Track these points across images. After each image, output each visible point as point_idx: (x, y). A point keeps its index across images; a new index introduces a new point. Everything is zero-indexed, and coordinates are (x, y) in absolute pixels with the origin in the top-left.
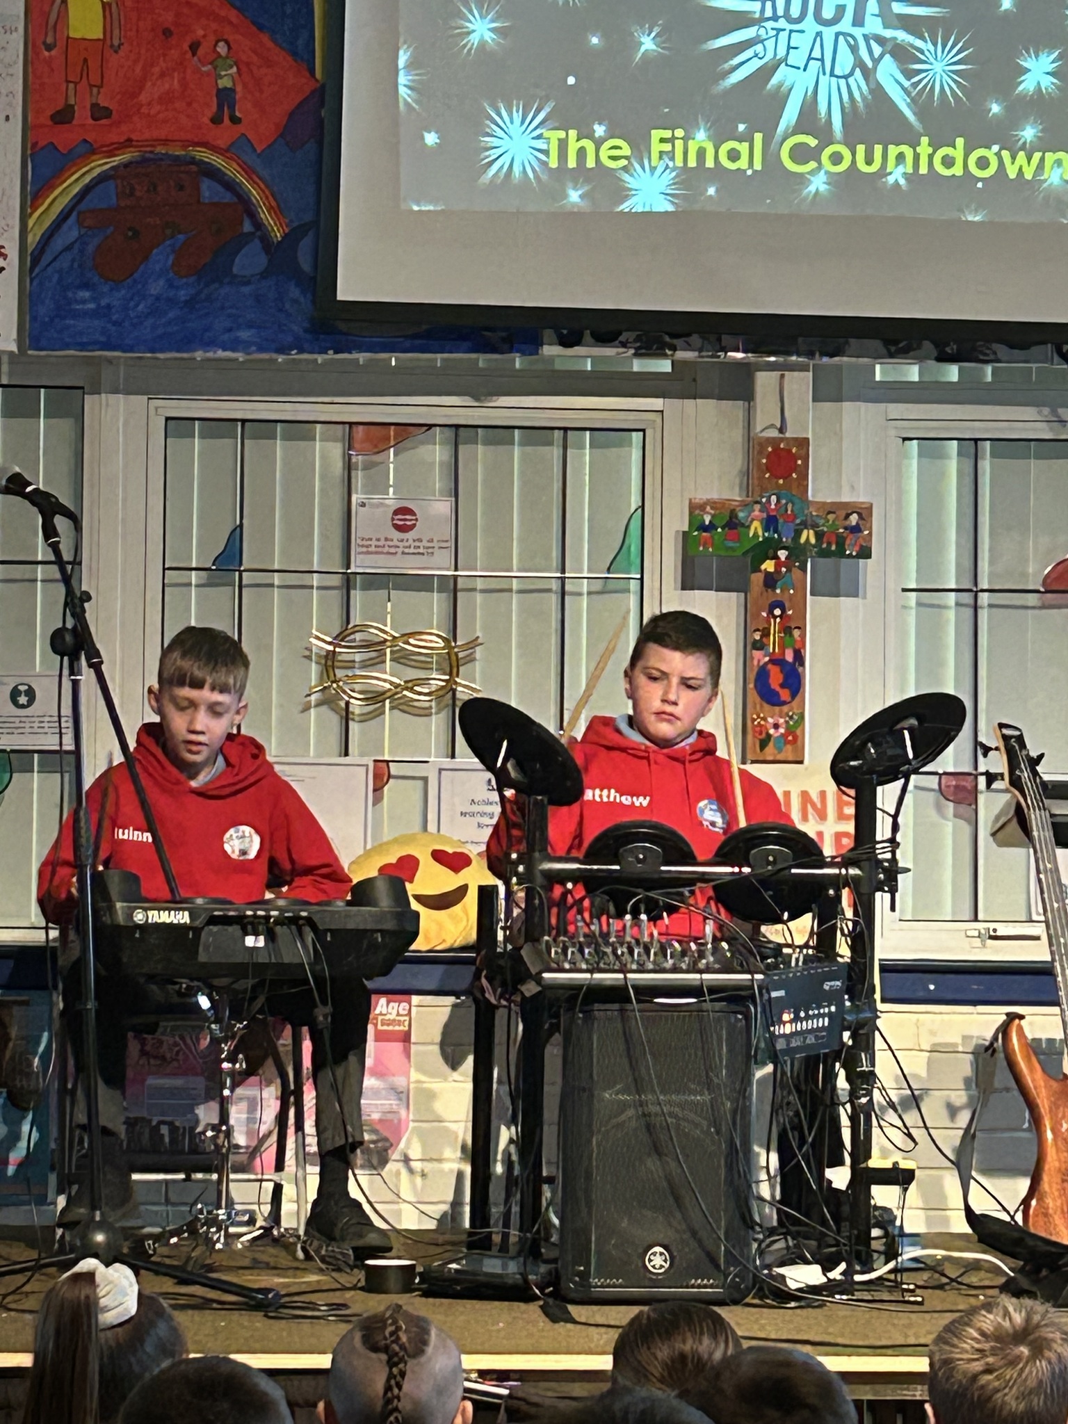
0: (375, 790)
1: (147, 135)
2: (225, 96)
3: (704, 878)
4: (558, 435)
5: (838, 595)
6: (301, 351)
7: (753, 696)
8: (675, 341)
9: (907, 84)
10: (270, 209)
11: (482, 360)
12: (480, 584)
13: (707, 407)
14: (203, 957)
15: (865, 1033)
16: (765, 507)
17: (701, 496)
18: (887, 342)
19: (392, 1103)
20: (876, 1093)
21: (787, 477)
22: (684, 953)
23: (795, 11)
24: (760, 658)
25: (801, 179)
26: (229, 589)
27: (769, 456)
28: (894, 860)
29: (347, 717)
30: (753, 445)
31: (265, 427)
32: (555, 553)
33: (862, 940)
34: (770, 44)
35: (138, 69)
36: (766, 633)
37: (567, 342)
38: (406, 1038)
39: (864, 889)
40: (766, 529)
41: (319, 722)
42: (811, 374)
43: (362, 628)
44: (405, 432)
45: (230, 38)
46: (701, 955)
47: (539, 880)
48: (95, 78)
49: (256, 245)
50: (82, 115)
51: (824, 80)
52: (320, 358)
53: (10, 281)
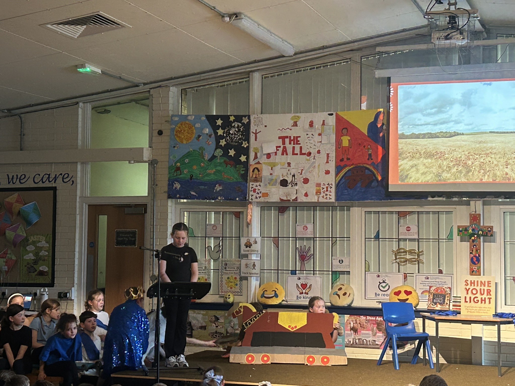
0: (404, 279)
1: (357, 163)
2: (370, 155)
4: (437, 212)
6: (384, 200)
7: (471, 263)
8: (454, 196)
10: (378, 175)
16: (472, 227)
17: (460, 225)
18: (493, 195)
21: (476, 221)
24: (472, 256)
27: (472, 217)
30: (471, 215)
31: (384, 212)
32: (437, 235)
35: (354, 151)
36: (473, 251)
37: (433, 197)
40: (472, 231)
41: (395, 266)
42: (480, 202)
43: (401, 249)
44: (410, 213)
48: (347, 152)
49: (376, 181)
50: (345, 160)
52: (387, 201)
53: (333, 190)
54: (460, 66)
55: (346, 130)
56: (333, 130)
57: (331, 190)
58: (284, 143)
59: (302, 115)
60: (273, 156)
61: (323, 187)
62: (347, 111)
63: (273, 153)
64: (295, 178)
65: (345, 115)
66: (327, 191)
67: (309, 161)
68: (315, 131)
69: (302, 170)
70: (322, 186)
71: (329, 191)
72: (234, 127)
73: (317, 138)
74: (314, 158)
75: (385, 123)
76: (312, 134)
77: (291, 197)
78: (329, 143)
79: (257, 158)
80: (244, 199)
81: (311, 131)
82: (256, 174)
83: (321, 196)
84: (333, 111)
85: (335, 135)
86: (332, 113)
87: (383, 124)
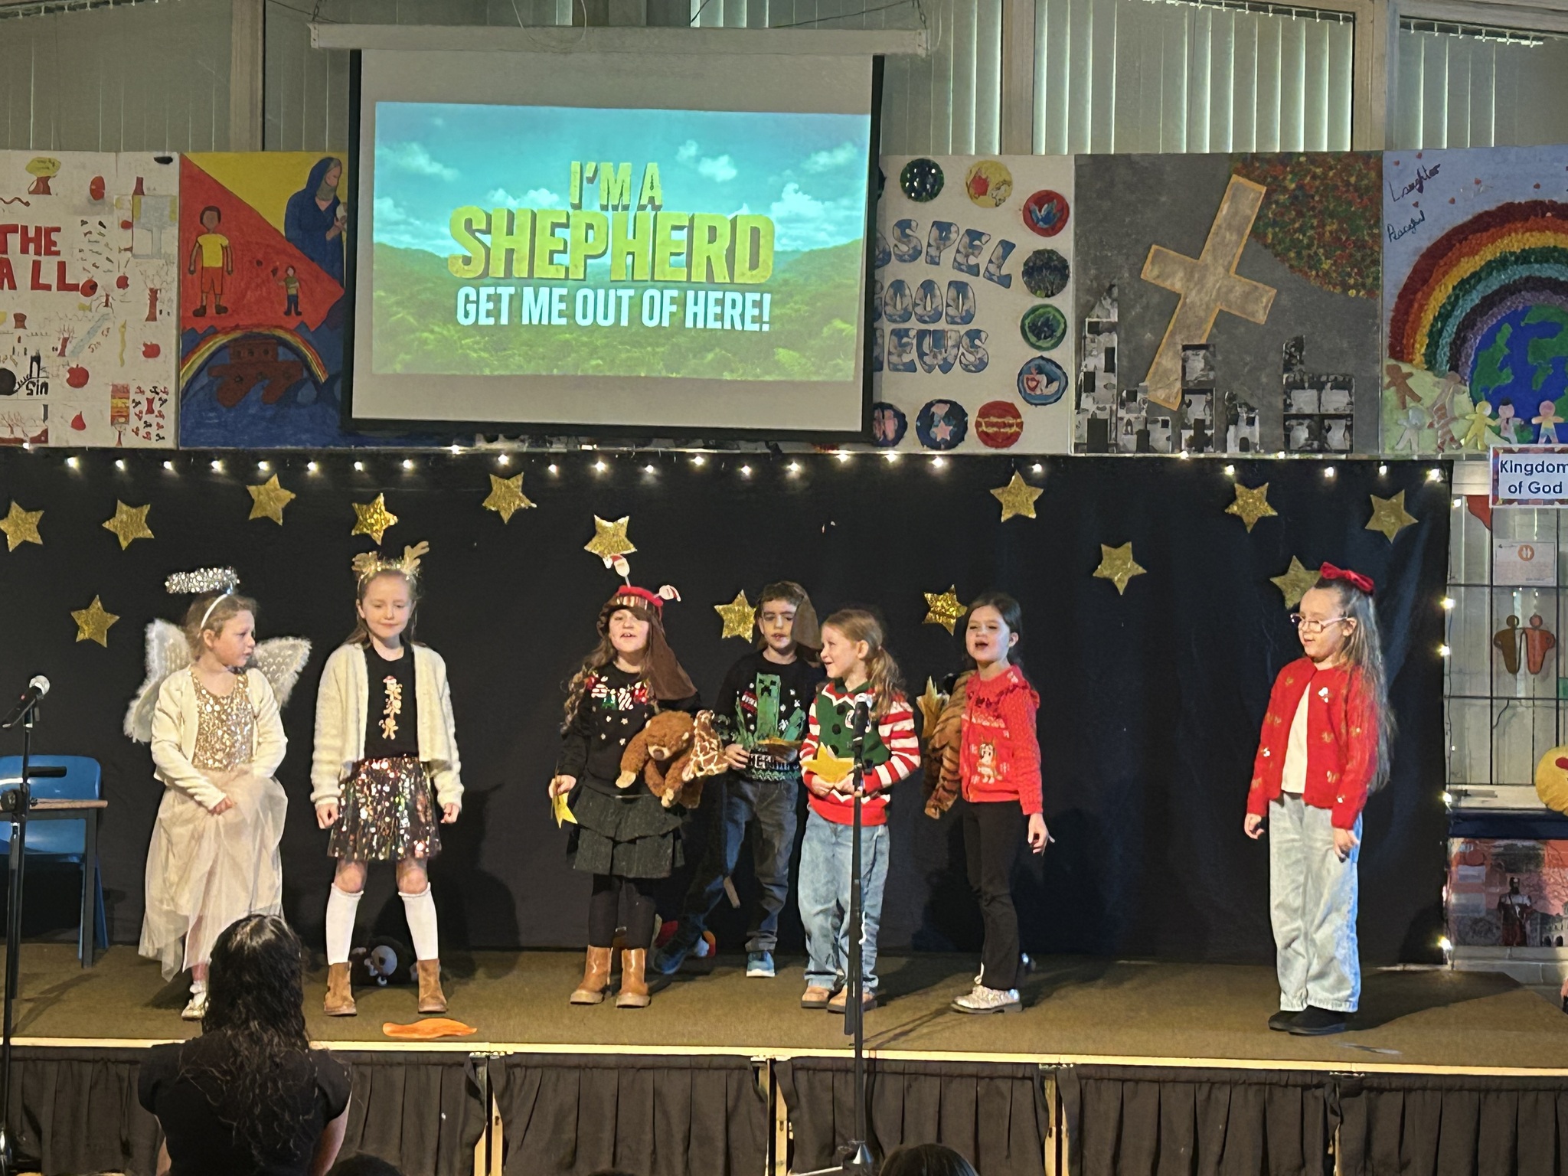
1: (250, 322)
2: (293, 300)
8: (554, 440)
10: (318, 364)
18: (674, 437)
35: (242, 284)
37: (490, 440)
45: (297, 265)
49: (310, 385)
50: (211, 311)
53: (170, 410)
54: (578, 30)
55: (216, 214)
56: (173, 212)
57: (162, 409)
58: (3, 248)
61: (138, 398)
62: (219, 149)
64: (42, 365)
65: (213, 164)
66: (150, 411)
68: (111, 213)
69: (65, 340)
70: (132, 396)
71: (156, 413)
73: (117, 237)
74: (107, 300)
75: (344, 198)
76: (101, 224)
77: (26, 430)
78: (158, 254)
81: (98, 214)
83: (129, 428)
84: (172, 150)
85: (175, 231)
86: (167, 154)
87: (336, 202)
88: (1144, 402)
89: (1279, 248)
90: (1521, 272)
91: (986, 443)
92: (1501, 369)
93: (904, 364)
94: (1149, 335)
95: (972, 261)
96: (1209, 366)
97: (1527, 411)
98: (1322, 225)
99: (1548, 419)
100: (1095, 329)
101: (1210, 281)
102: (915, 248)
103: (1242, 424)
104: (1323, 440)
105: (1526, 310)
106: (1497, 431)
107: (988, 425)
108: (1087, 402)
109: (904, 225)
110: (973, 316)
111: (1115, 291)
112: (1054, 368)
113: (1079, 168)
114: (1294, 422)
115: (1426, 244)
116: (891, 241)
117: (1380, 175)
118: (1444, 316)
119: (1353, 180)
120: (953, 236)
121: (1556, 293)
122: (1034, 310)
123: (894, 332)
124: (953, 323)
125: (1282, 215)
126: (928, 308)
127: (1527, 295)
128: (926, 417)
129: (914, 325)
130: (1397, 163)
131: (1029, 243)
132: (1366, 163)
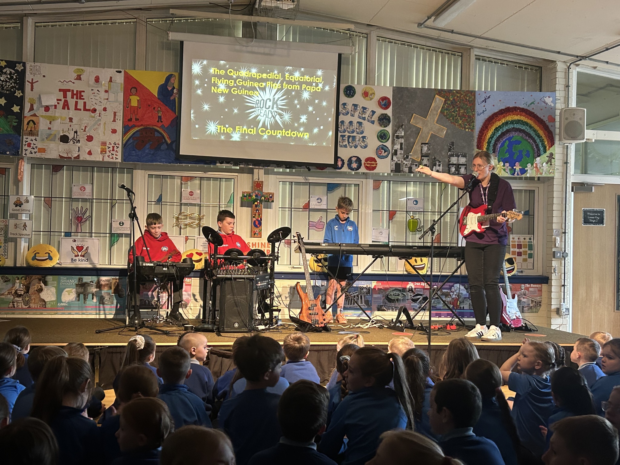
0: (186, 241)
1: (146, 124)
2: (160, 117)
3: (245, 258)
4: (219, 179)
5: (268, 208)
6: (173, 163)
7: (253, 225)
8: (241, 164)
9: (281, 120)
10: (168, 138)
11: (205, 166)
12: (205, 205)
13: (245, 175)
14: (156, 272)
15: (273, 285)
16: (255, 193)
17: (244, 191)
18: (277, 165)
19: (188, 297)
20: (274, 296)
21: (259, 188)
22: (242, 272)
23: (262, 106)
24: (254, 219)
25: (263, 136)
26: (159, 205)
27: (256, 184)
28: (278, 255)
29: (181, 228)
30: (254, 182)
31: (166, 177)
32: (218, 200)
33: (272, 269)
34: (257, 112)
35: (144, 112)
36: (255, 215)
37: (221, 163)
38: (190, 285)
39: (273, 260)
40: (256, 197)
41: (176, 229)
42: (263, 170)
43: (184, 213)
44: (192, 178)
46: (245, 272)
47: (216, 258)
48: (136, 113)
49: (165, 144)
50: (134, 120)
51: (267, 119)
52: (176, 165)
53: (120, 149)
55: (135, 89)
56: (122, 88)
57: (117, 149)
58: (65, 96)
59: (87, 69)
60: (52, 109)
61: (109, 146)
62: (137, 70)
63: (52, 106)
64: (78, 134)
65: (135, 74)
66: (113, 150)
67: (94, 117)
68: (101, 87)
69: (86, 127)
70: (108, 145)
71: (115, 151)
72: (5, 73)
73: (103, 95)
74: (100, 115)
76: (98, 90)
77: (72, 154)
78: (116, 101)
79: (33, 109)
80: (16, 153)
81: (97, 87)
82: (31, 127)
83: (106, 155)
84: (122, 69)
85: (123, 94)
86: (120, 70)
87: (174, 88)
88: (411, 159)
89: (448, 117)
90: (511, 126)
91: (367, 169)
92: (506, 153)
93: (344, 145)
94: (412, 140)
95: (364, 116)
96: (429, 149)
97: (512, 165)
98: (459, 110)
99: (517, 168)
100: (398, 137)
101: (429, 125)
102: (347, 111)
103: (437, 166)
104: (459, 171)
105: (513, 137)
106: (504, 170)
107: (368, 164)
108: (395, 158)
109: (344, 104)
110: (363, 132)
111: (403, 127)
112: (386, 148)
113: (393, 90)
114: (451, 166)
115: (487, 117)
116: (340, 109)
117: (475, 97)
118: (491, 137)
119: (468, 98)
120: (358, 108)
121: (520, 132)
122: (381, 131)
123: (341, 136)
124: (358, 134)
125: (449, 107)
126: (351, 129)
127: (514, 133)
128: (350, 160)
129: (347, 134)
130: (479, 94)
131: (380, 111)
132: (471, 94)
